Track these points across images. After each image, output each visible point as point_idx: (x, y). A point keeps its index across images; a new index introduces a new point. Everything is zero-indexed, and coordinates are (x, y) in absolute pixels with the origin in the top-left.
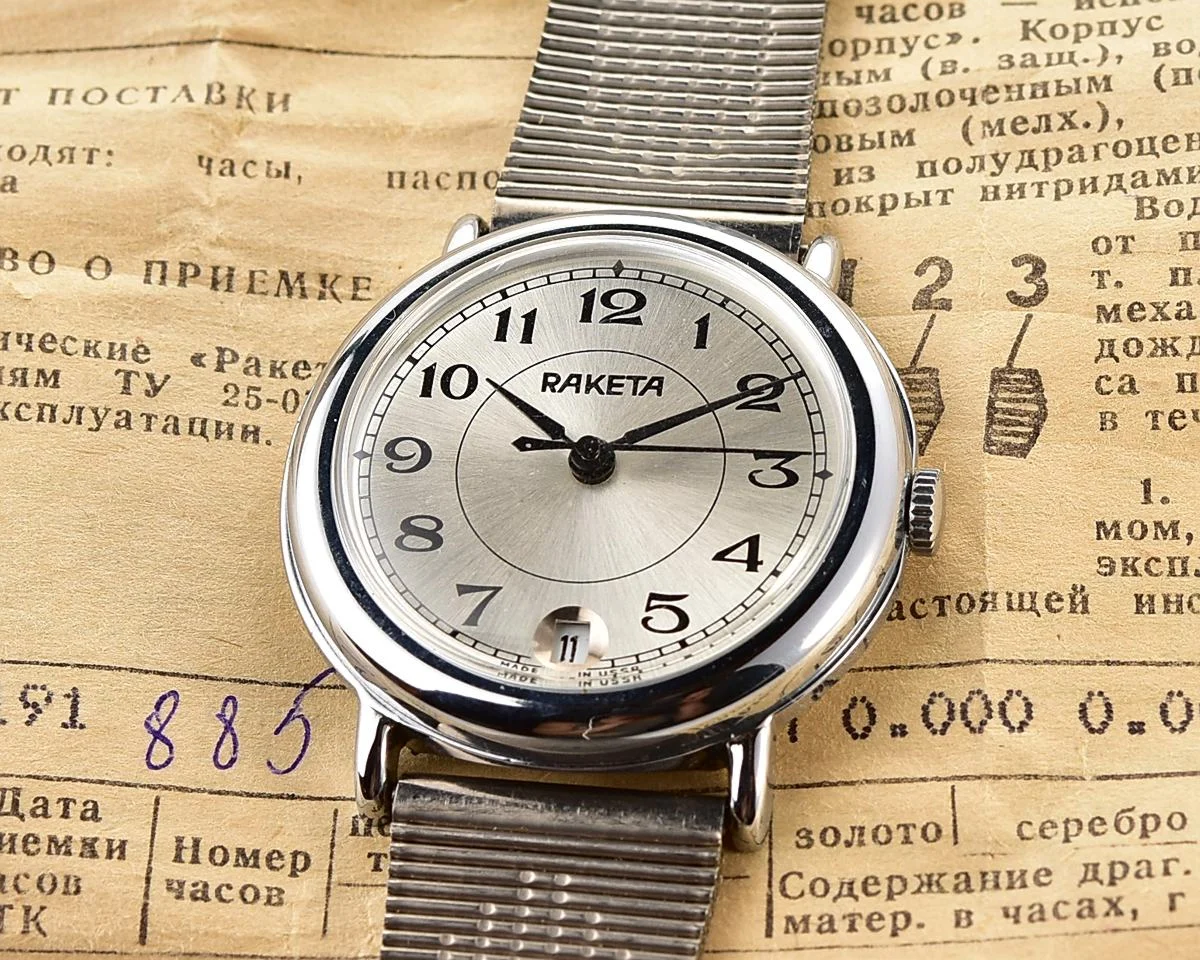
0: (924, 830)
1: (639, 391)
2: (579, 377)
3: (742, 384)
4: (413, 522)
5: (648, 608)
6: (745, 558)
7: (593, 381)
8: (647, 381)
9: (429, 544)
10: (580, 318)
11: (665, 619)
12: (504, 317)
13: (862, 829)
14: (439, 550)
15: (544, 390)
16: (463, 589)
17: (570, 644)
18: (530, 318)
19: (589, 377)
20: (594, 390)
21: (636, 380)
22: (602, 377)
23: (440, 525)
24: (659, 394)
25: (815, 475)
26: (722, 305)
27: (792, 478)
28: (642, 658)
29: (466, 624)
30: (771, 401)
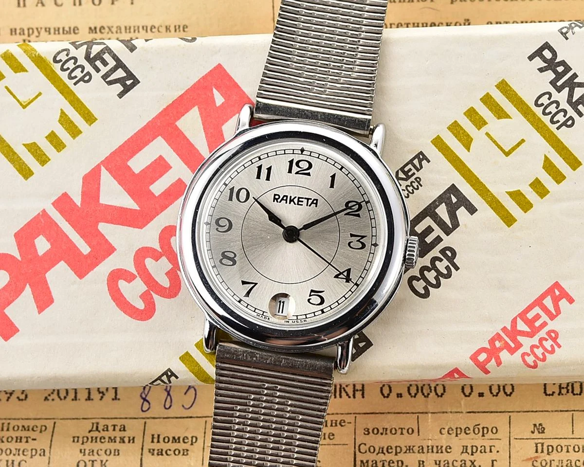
0: (408, 430)
1: (309, 204)
2: (287, 196)
3: (346, 204)
4: (225, 254)
5: (310, 296)
6: (345, 277)
7: (292, 199)
8: (311, 201)
9: (232, 263)
10: (288, 171)
11: (316, 300)
12: (260, 168)
13: (386, 429)
14: (235, 266)
15: (274, 201)
16: (244, 283)
17: (282, 304)
18: (269, 169)
19: (291, 197)
20: (292, 203)
21: (308, 199)
22: (295, 197)
23: (235, 255)
24: (316, 206)
25: (372, 245)
26: (341, 169)
27: (364, 246)
28: (308, 316)
29: (244, 296)
30: (357, 213)
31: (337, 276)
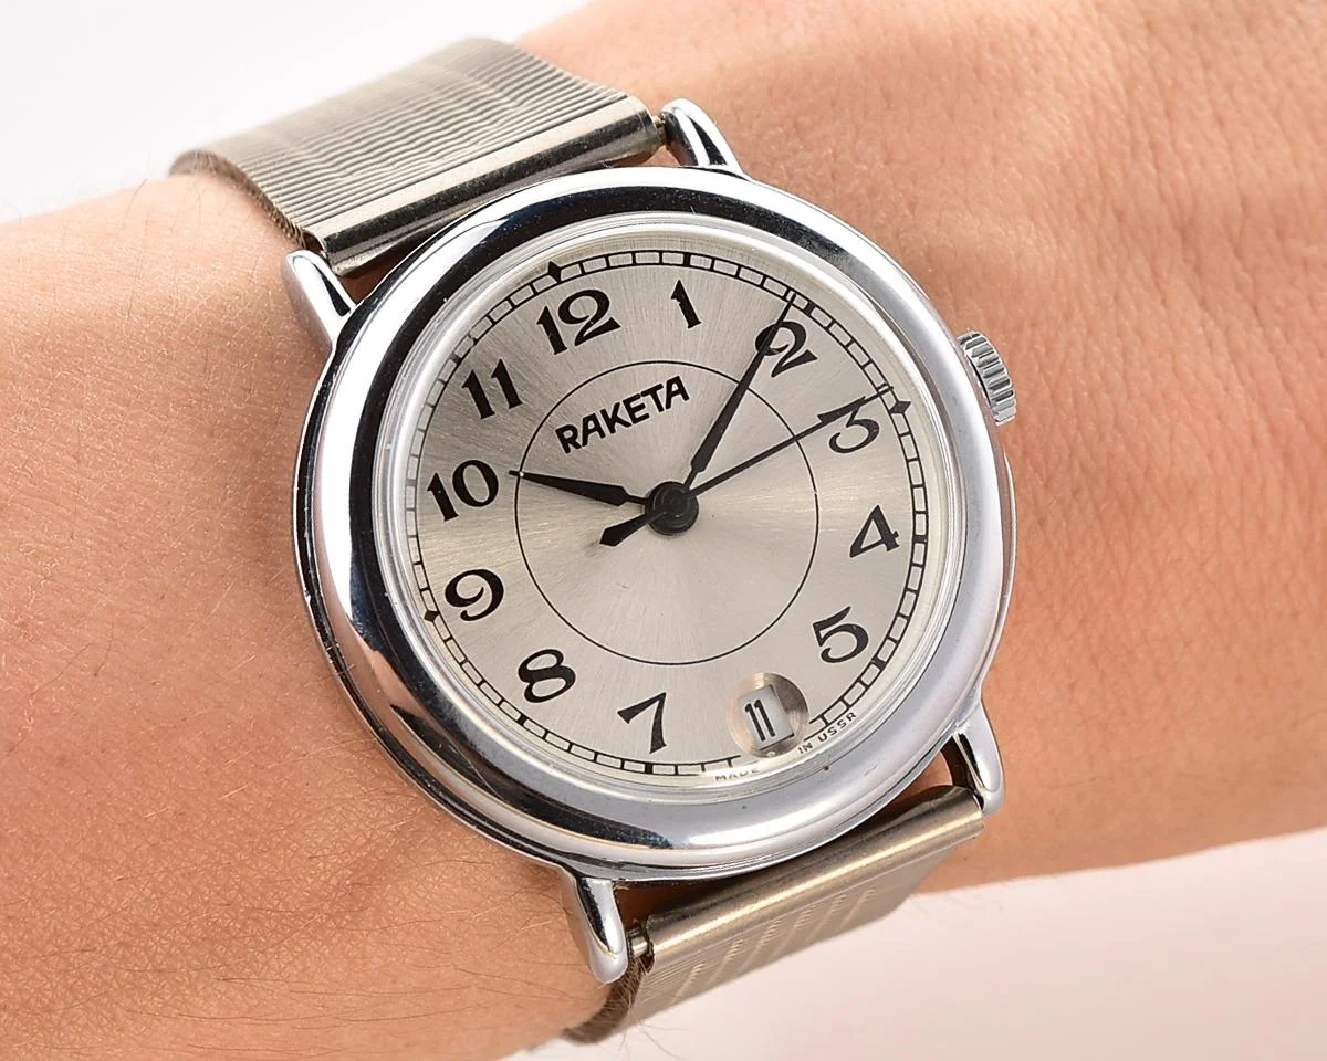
1: (664, 405)
2: (593, 417)
4: (530, 667)
5: (821, 641)
6: (880, 538)
7: (610, 415)
8: (664, 389)
9: (562, 683)
10: (552, 350)
11: (843, 643)
12: (473, 384)
14: (576, 684)
15: (567, 450)
16: (628, 714)
18: (501, 373)
19: (604, 413)
20: (617, 426)
21: (653, 392)
22: (617, 406)
23: (559, 655)
24: (686, 398)
25: (890, 412)
26: (686, 263)
27: (873, 428)
28: (849, 699)
29: (652, 751)
30: (801, 352)
31: (856, 549)
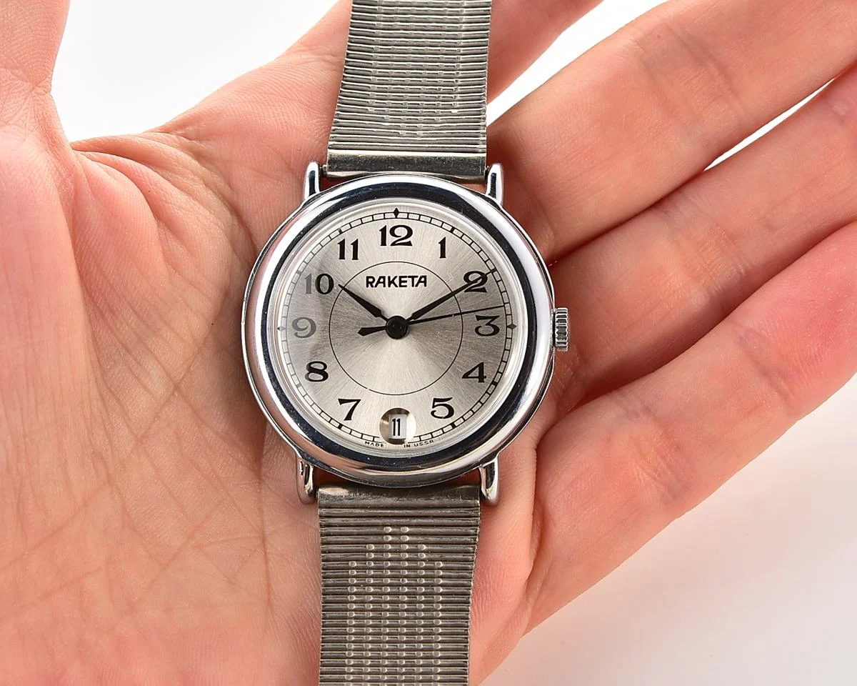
1: (415, 284)
2: (384, 278)
3: (466, 277)
4: (312, 366)
6: (478, 375)
7: (391, 279)
8: (418, 278)
9: (322, 377)
10: (380, 243)
11: (442, 411)
12: (342, 244)
14: (327, 380)
15: (367, 286)
16: (342, 401)
17: (397, 423)
18: (355, 244)
19: (389, 277)
20: (392, 285)
21: (413, 277)
22: (396, 277)
23: (325, 366)
24: (425, 285)
25: (507, 327)
26: (451, 231)
27: (496, 330)
28: (434, 434)
29: (345, 420)
30: (482, 287)
31: (466, 376)
